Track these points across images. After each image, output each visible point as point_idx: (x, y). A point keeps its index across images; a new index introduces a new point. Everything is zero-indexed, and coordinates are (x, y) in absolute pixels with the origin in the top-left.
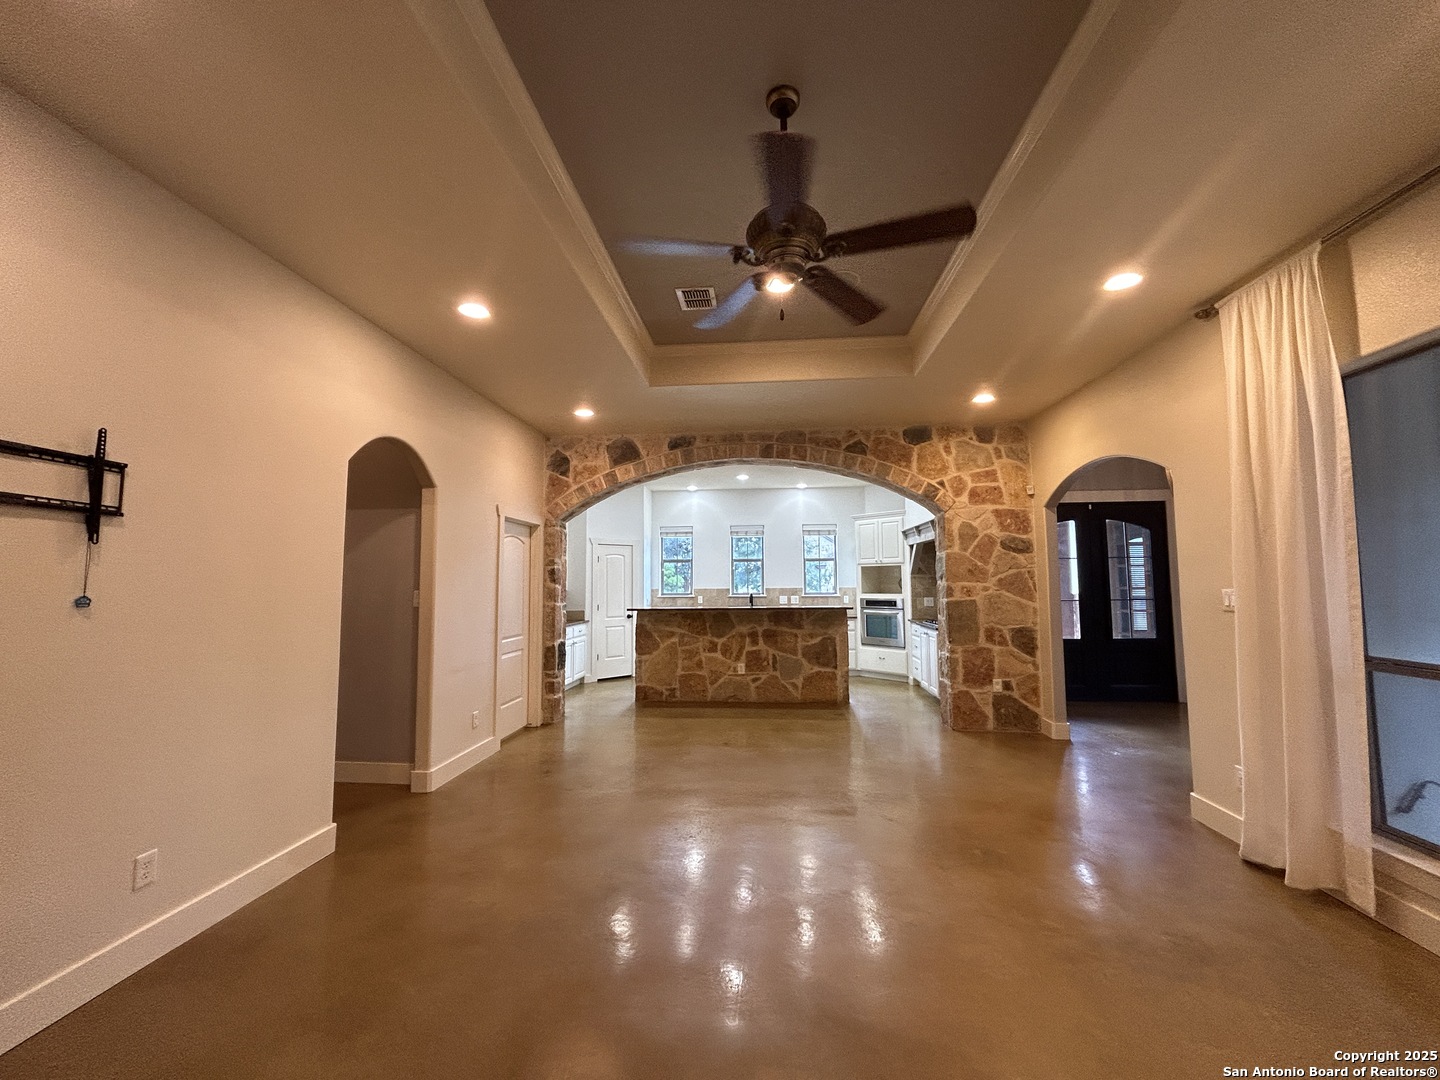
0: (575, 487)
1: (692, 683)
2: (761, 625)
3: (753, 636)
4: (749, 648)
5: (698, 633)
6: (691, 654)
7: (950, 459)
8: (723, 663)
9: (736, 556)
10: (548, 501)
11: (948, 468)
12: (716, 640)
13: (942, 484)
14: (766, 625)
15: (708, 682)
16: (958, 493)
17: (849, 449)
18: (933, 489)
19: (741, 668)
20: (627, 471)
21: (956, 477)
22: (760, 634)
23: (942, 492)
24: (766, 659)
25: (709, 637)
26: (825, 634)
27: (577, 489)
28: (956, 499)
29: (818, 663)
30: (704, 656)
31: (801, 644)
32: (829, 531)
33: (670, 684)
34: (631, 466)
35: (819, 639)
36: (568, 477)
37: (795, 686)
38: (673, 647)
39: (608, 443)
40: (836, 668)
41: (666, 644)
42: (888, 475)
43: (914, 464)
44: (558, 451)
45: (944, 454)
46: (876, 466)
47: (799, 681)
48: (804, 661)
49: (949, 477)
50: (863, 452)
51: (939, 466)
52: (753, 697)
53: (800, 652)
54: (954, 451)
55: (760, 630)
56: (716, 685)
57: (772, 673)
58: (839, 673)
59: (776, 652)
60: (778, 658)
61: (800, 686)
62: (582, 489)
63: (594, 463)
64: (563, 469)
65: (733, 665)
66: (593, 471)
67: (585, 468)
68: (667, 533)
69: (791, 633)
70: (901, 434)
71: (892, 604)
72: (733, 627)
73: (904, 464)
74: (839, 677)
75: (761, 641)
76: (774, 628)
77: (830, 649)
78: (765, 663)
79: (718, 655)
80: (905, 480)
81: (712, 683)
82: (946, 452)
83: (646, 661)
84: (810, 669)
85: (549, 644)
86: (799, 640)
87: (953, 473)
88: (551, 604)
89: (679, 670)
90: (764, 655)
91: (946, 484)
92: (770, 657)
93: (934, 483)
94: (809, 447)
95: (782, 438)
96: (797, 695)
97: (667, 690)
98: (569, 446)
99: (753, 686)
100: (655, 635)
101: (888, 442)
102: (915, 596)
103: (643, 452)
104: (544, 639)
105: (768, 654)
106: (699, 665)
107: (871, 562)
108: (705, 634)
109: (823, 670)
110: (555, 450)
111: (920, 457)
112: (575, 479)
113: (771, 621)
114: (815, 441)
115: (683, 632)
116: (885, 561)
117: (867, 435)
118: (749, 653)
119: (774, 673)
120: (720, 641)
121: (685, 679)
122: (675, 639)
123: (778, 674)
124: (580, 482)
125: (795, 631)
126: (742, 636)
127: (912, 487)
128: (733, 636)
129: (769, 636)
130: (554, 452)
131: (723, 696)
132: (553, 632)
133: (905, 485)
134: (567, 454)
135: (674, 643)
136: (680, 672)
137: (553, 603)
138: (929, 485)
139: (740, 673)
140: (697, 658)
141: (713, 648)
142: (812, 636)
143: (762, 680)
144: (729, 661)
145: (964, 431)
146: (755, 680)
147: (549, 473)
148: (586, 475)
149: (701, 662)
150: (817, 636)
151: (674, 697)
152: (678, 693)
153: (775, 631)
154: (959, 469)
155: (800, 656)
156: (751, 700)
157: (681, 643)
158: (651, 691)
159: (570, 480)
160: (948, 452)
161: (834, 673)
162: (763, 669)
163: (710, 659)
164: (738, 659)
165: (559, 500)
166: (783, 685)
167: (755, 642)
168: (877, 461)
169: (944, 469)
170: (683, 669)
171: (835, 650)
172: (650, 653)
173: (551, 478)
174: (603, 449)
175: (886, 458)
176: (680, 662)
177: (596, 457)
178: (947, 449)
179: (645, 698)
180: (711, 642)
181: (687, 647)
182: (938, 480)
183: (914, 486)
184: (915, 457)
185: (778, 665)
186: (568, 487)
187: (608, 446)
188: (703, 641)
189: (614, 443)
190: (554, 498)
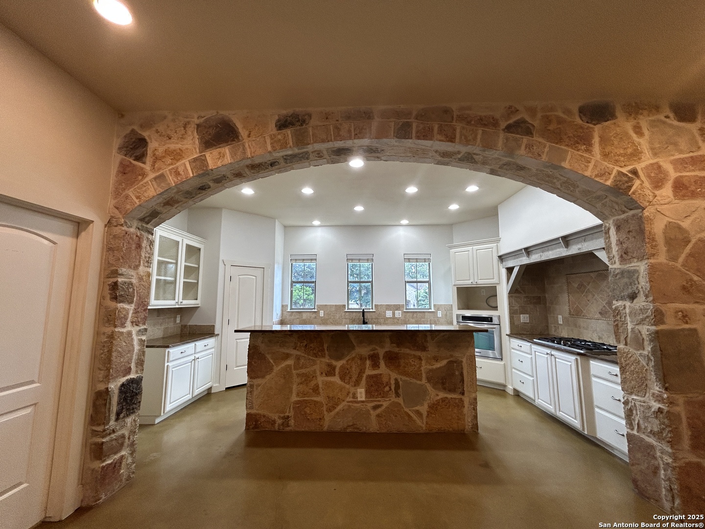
0: (152, 176)
1: (308, 410)
2: (382, 347)
3: (374, 358)
4: (369, 372)
5: (316, 355)
6: (307, 379)
7: (643, 143)
8: (341, 389)
9: (351, 279)
10: (117, 193)
11: (641, 152)
12: (334, 363)
13: (635, 172)
14: (388, 347)
15: (325, 408)
16: (658, 184)
17: (509, 129)
18: (625, 179)
19: (361, 393)
20: (222, 156)
21: (652, 164)
22: (381, 357)
23: (637, 183)
24: (388, 384)
25: (326, 360)
26: (452, 356)
27: (155, 178)
28: (657, 192)
29: (445, 389)
30: (321, 380)
31: (425, 367)
32: (425, 259)
33: (284, 412)
34: (226, 150)
35: (444, 363)
36: (144, 163)
37: (418, 413)
38: (287, 370)
39: (197, 121)
40: (463, 394)
41: (279, 367)
42: (564, 160)
43: (596, 149)
44: (133, 130)
45: (634, 136)
46: (546, 150)
47: (424, 409)
48: (429, 387)
49: (643, 165)
50: (529, 132)
51: (629, 151)
52: (374, 426)
53: (424, 375)
54: (646, 132)
55: (381, 352)
56: (333, 413)
57: (394, 399)
58: (466, 400)
59: (399, 377)
60: (401, 383)
61: (425, 414)
62: (161, 178)
63: (179, 146)
64: (138, 152)
65: (352, 390)
66: (177, 155)
67: (168, 152)
68: (296, 260)
69: (415, 356)
70: (576, 111)
71: (489, 320)
72: (353, 348)
73: (583, 147)
74: (466, 404)
75: (382, 363)
76: (396, 350)
77: (457, 373)
78: (387, 389)
79: (336, 379)
80: (587, 167)
81: (329, 410)
82: (636, 133)
83: (259, 385)
84: (436, 395)
85: (101, 387)
86: (423, 362)
87: (648, 159)
88: (108, 330)
89: (294, 395)
90: (385, 380)
91: (640, 173)
92: (393, 382)
93: (624, 170)
94: (459, 126)
95: (422, 116)
96: (421, 425)
97: (279, 417)
98: (147, 125)
99: (373, 414)
100: (268, 356)
101: (560, 121)
102: (513, 313)
103: (243, 133)
104: (93, 380)
105: (390, 378)
106: (316, 390)
107: (467, 283)
108: (323, 356)
109: (450, 396)
110: (130, 128)
111: (604, 140)
112: (153, 165)
113: (392, 343)
114: (465, 119)
115: (299, 353)
116: (480, 282)
117: (532, 111)
118: (370, 377)
119: (397, 400)
120: (338, 364)
121: (300, 406)
122: (290, 362)
123: (400, 400)
124: (159, 169)
125: (418, 353)
126: (362, 359)
127: (597, 176)
128: (353, 359)
129: (392, 359)
130: (128, 132)
131: (341, 424)
132: (108, 370)
133: (588, 173)
134: (145, 134)
135: (289, 366)
136: (294, 398)
137: (112, 328)
138: (620, 173)
139: (359, 399)
140: (313, 383)
141: (331, 371)
142: (436, 359)
143: (383, 408)
144: (347, 386)
145: (657, 109)
146: (375, 408)
147: (120, 157)
148: (168, 160)
149: (318, 386)
150: (443, 359)
151: (288, 426)
152: (292, 422)
153: (397, 354)
154: (655, 155)
155: (424, 381)
156: (371, 430)
157: (297, 366)
158: (263, 420)
159: (147, 167)
160: (639, 133)
161: (461, 400)
162: (385, 395)
163: (328, 385)
164: (357, 384)
165: (131, 192)
166: (406, 412)
167: (376, 365)
168: (548, 144)
169: (636, 154)
170: (298, 395)
171: (462, 374)
172: (263, 377)
173: (121, 164)
174: (192, 129)
175: (560, 141)
176: (295, 387)
177: (183, 138)
178: (638, 130)
179: (256, 427)
180: (329, 365)
181: (303, 371)
182: (630, 168)
183: (600, 175)
184: (596, 140)
185: (400, 391)
186: (144, 175)
187: (198, 126)
188: (320, 364)
189: (206, 121)
190: (124, 189)
